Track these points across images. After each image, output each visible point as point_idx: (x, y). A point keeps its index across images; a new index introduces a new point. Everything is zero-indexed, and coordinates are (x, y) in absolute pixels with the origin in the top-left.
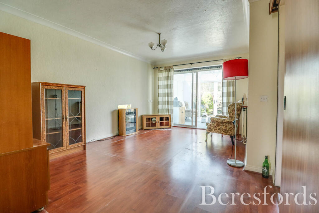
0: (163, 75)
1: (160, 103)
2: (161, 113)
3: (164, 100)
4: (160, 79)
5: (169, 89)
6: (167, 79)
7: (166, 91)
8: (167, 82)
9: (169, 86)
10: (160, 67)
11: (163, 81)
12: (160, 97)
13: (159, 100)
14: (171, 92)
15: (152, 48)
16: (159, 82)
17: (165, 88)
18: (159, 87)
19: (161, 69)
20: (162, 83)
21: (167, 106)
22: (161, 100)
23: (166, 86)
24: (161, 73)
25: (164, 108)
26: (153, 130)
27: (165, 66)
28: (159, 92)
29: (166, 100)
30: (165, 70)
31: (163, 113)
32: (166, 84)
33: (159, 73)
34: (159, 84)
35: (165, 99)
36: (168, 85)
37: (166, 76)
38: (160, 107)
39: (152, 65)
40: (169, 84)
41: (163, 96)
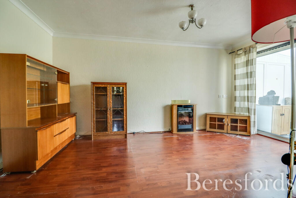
0: (241, 60)
1: (237, 99)
2: (239, 113)
3: (242, 95)
4: (237, 66)
5: (249, 79)
6: (247, 65)
7: (245, 82)
8: (247, 69)
9: (250, 75)
10: (237, 51)
11: (242, 69)
12: (238, 90)
13: (236, 94)
14: (252, 83)
15: (183, 28)
16: (236, 70)
17: (244, 78)
18: (236, 77)
19: (239, 52)
20: (240, 71)
21: (246, 103)
22: (239, 95)
23: (245, 75)
24: (239, 57)
25: (242, 106)
26: (218, 133)
27: (243, 47)
28: (237, 84)
29: (246, 95)
30: (244, 53)
31: (241, 113)
32: (245, 72)
33: (236, 59)
34: (236, 74)
35: (244, 94)
36: (247, 73)
37: (245, 60)
38: (237, 104)
39: (226, 50)
40: (249, 71)
41: (241, 90)
